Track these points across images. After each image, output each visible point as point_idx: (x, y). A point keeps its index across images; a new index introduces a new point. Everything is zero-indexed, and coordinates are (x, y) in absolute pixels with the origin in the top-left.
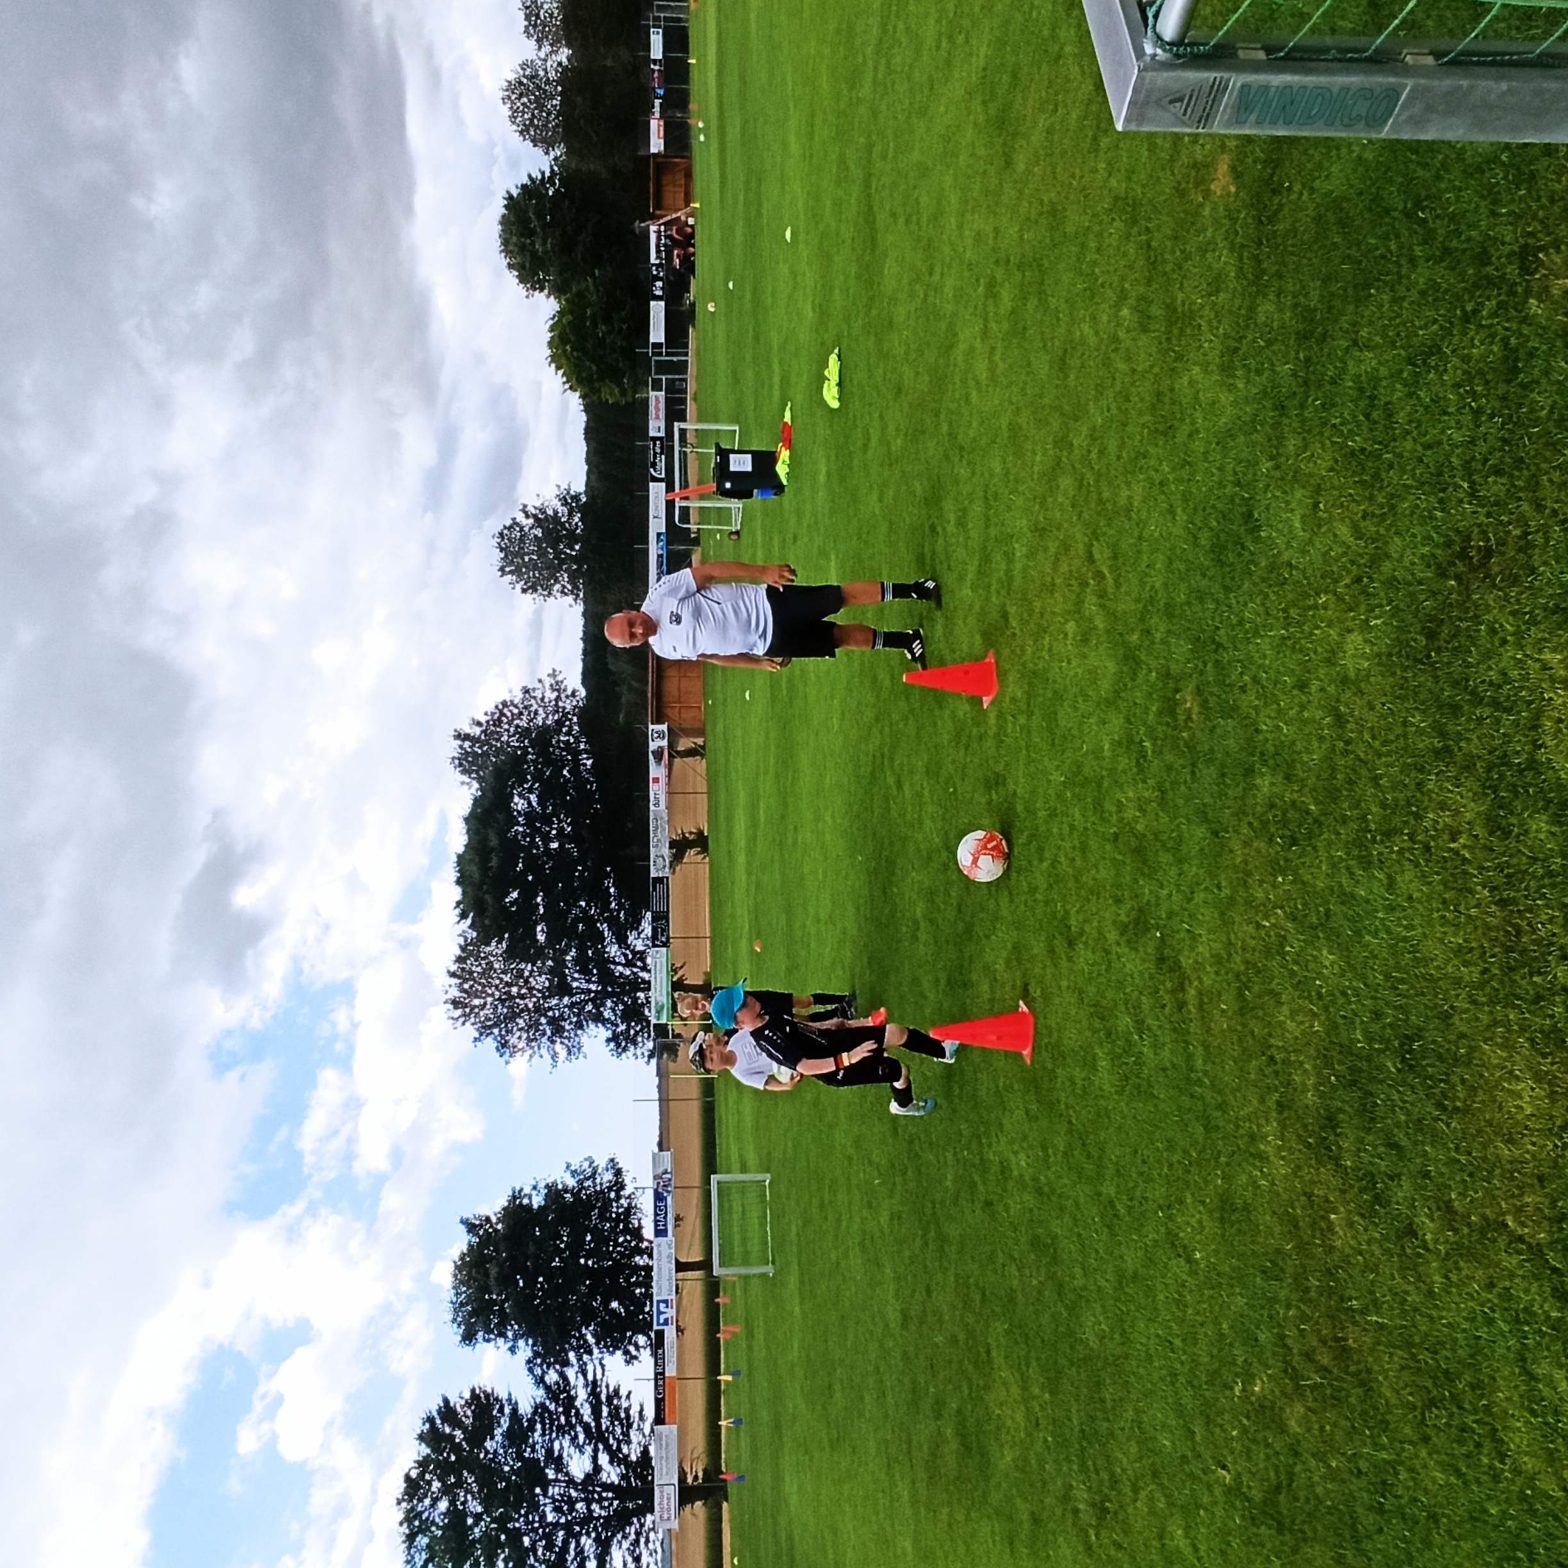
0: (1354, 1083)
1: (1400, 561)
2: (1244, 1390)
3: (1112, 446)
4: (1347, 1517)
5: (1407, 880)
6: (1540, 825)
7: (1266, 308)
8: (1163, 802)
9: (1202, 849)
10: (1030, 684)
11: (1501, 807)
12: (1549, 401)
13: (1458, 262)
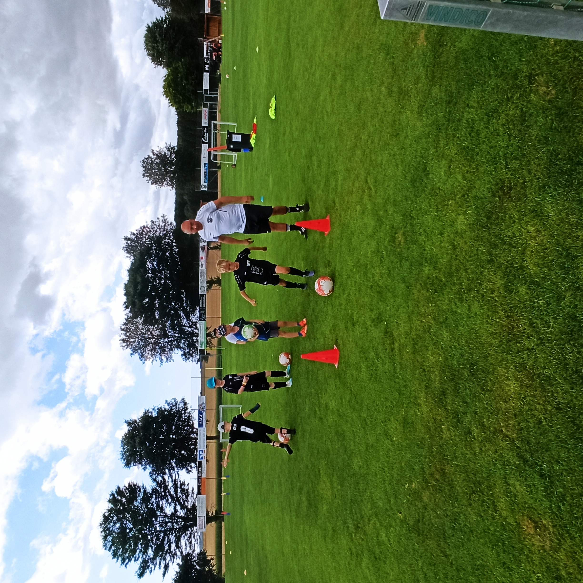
0: (453, 380)
1: (479, 190)
2: (409, 487)
3: (376, 139)
4: (442, 531)
5: (475, 307)
6: (523, 289)
7: (435, 91)
8: (389, 274)
9: (403, 293)
10: (342, 228)
11: (510, 282)
12: (536, 133)
13: (506, 78)
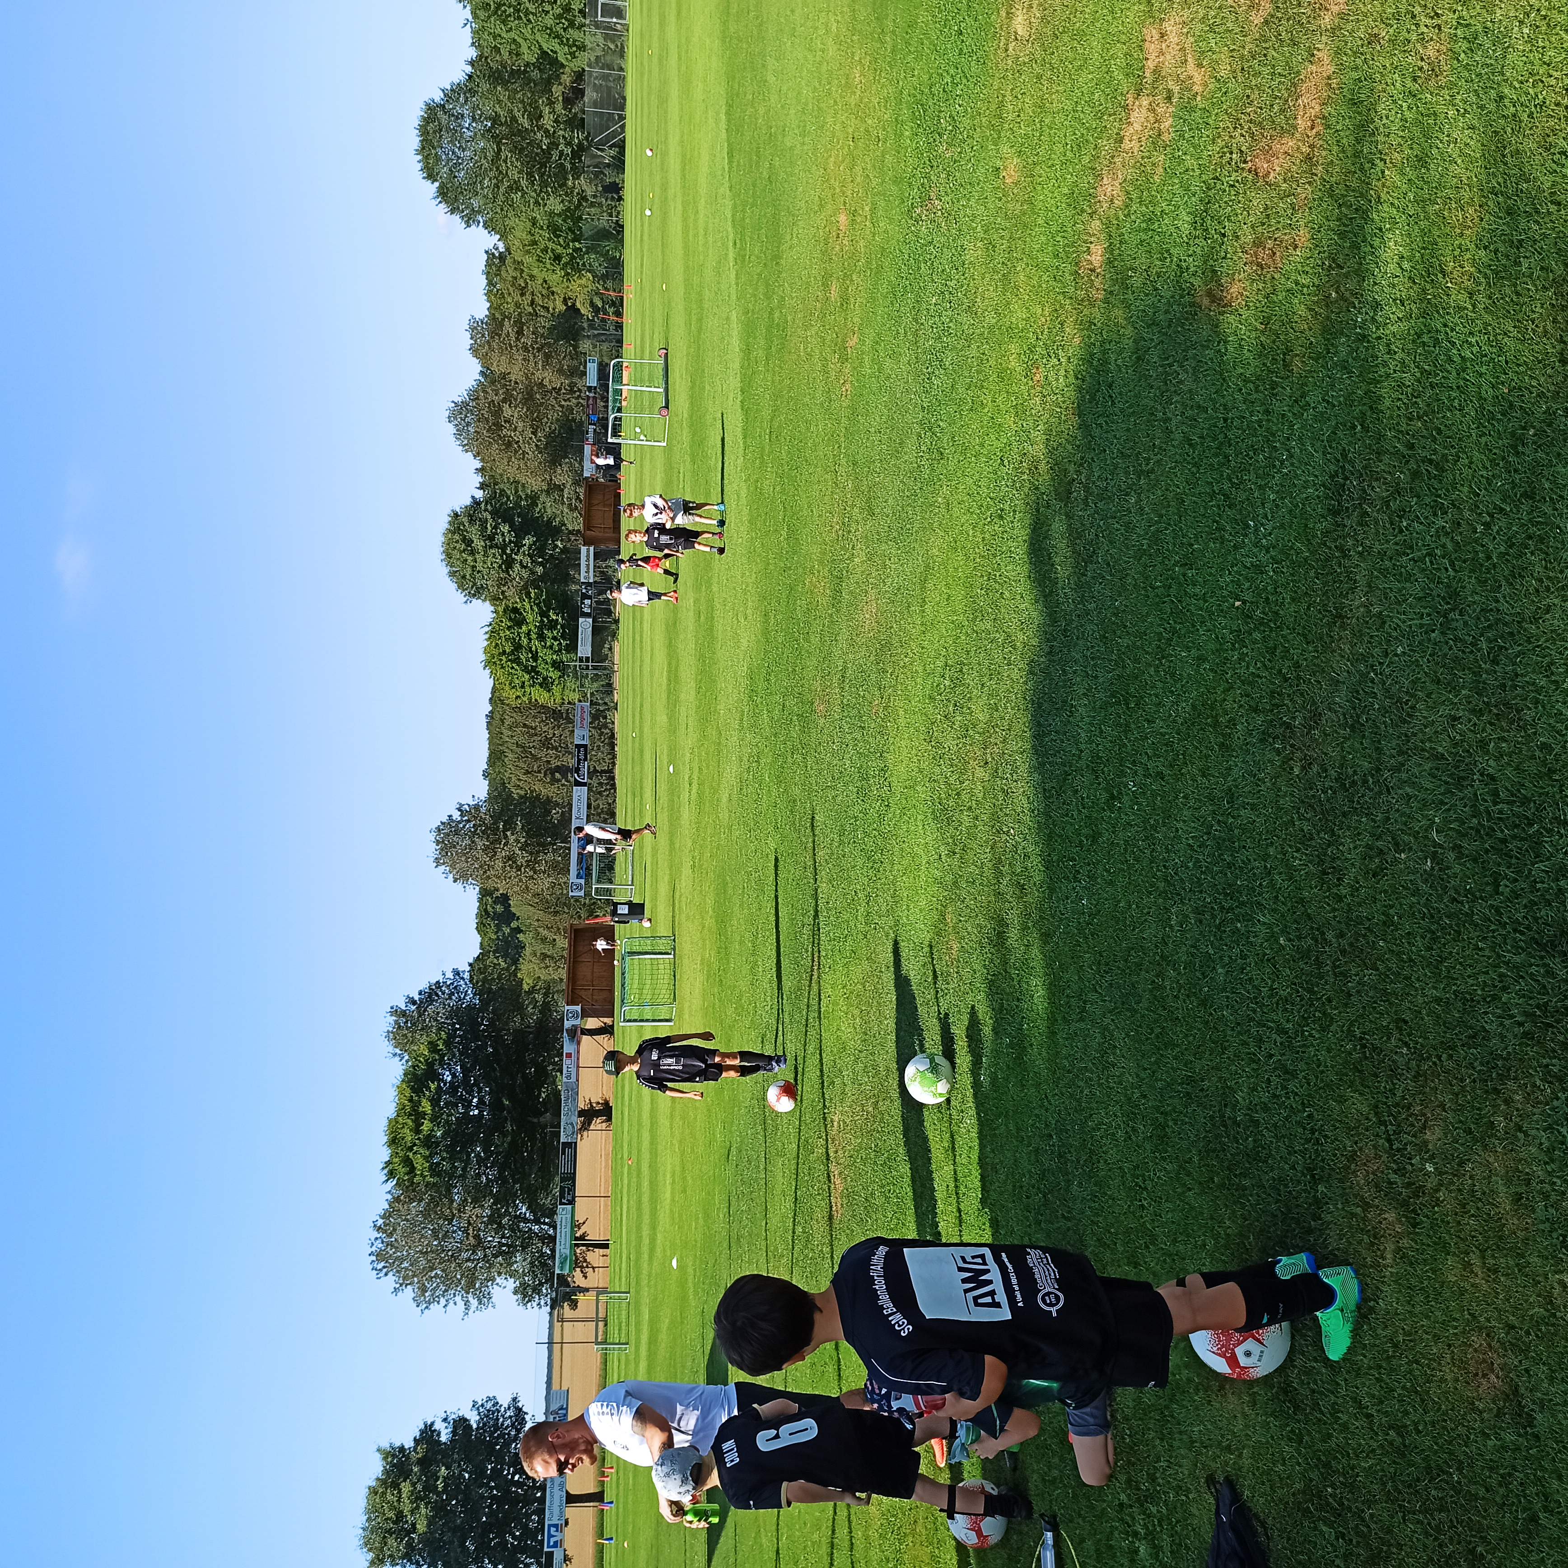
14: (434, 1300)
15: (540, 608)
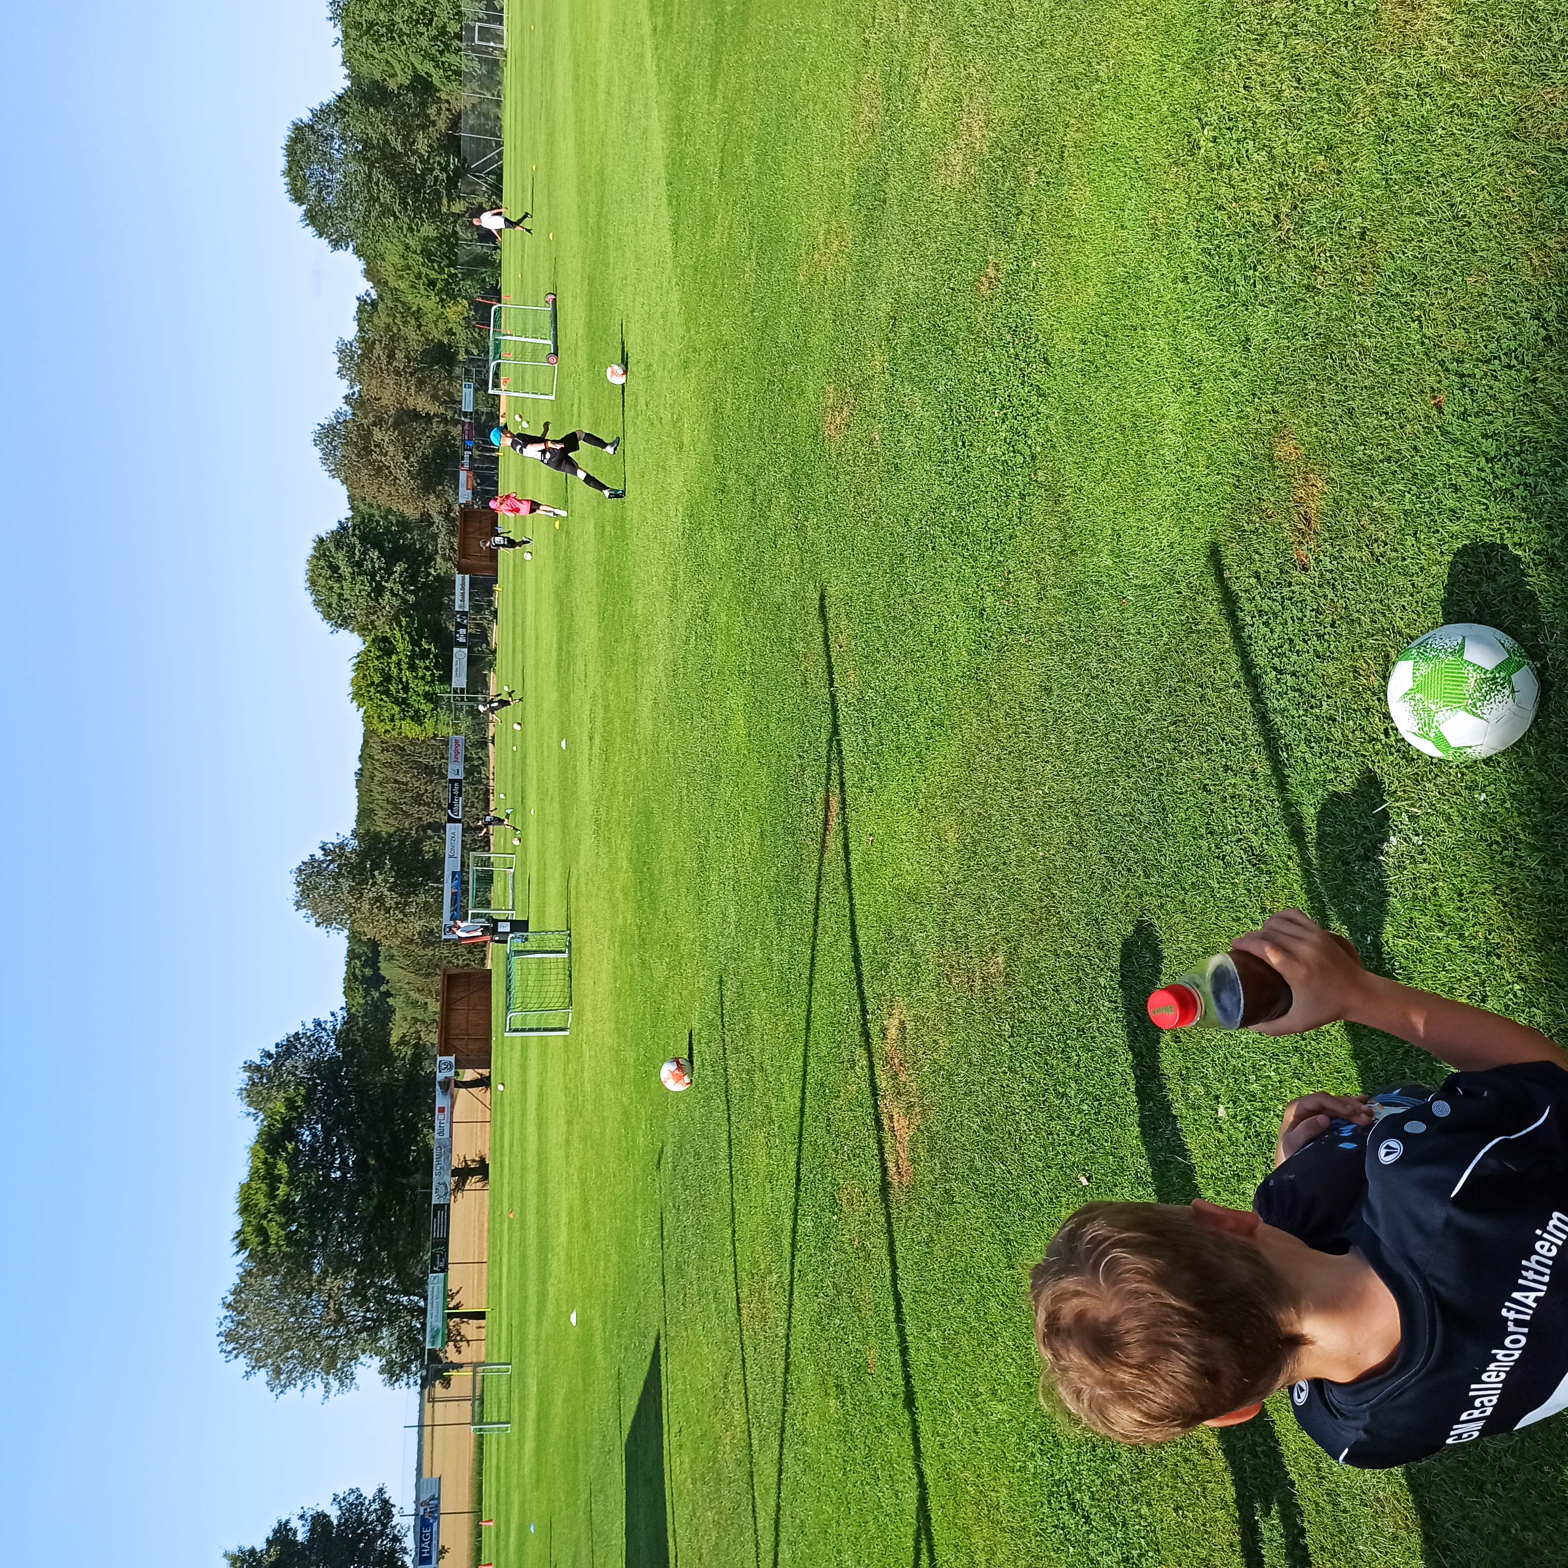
14: (290, 1382)
15: (411, 637)
